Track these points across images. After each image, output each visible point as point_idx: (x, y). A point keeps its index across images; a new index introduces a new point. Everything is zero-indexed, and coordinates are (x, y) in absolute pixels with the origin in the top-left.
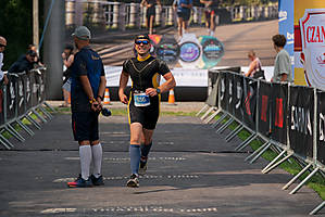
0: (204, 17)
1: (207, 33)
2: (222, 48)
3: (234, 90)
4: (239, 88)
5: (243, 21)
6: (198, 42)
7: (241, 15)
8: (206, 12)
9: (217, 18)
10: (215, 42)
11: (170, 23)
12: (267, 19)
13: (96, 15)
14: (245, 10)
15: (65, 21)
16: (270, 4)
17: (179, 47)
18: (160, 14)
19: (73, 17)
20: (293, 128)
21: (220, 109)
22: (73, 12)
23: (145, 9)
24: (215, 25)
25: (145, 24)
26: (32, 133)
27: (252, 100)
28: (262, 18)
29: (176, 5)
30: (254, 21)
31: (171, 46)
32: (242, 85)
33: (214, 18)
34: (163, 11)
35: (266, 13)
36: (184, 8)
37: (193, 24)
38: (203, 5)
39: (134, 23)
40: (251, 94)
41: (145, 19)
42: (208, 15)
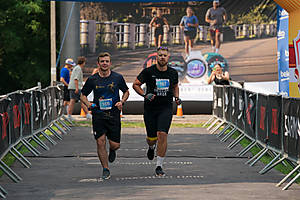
0: (209, 35)
1: (212, 50)
2: (226, 65)
3: (236, 102)
4: (241, 101)
5: (246, 38)
6: (204, 59)
7: (244, 33)
8: (211, 31)
9: (222, 36)
10: (220, 58)
11: (177, 42)
12: (269, 36)
13: (107, 35)
14: (248, 28)
15: (79, 41)
16: (271, 22)
17: (186, 64)
18: (168, 33)
19: (87, 38)
20: (286, 134)
21: (224, 121)
22: (87, 33)
23: (154, 29)
24: (220, 43)
25: (153, 43)
26: (55, 143)
27: (252, 111)
28: (263, 36)
29: (183, 24)
30: (256, 38)
31: (178, 63)
32: (243, 98)
33: (219, 36)
34: (171, 30)
35: (268, 31)
36: (190, 27)
37: (199, 42)
38: (209, 24)
39: (144, 42)
40: (251, 106)
41: (154, 38)
42: (213, 34)
